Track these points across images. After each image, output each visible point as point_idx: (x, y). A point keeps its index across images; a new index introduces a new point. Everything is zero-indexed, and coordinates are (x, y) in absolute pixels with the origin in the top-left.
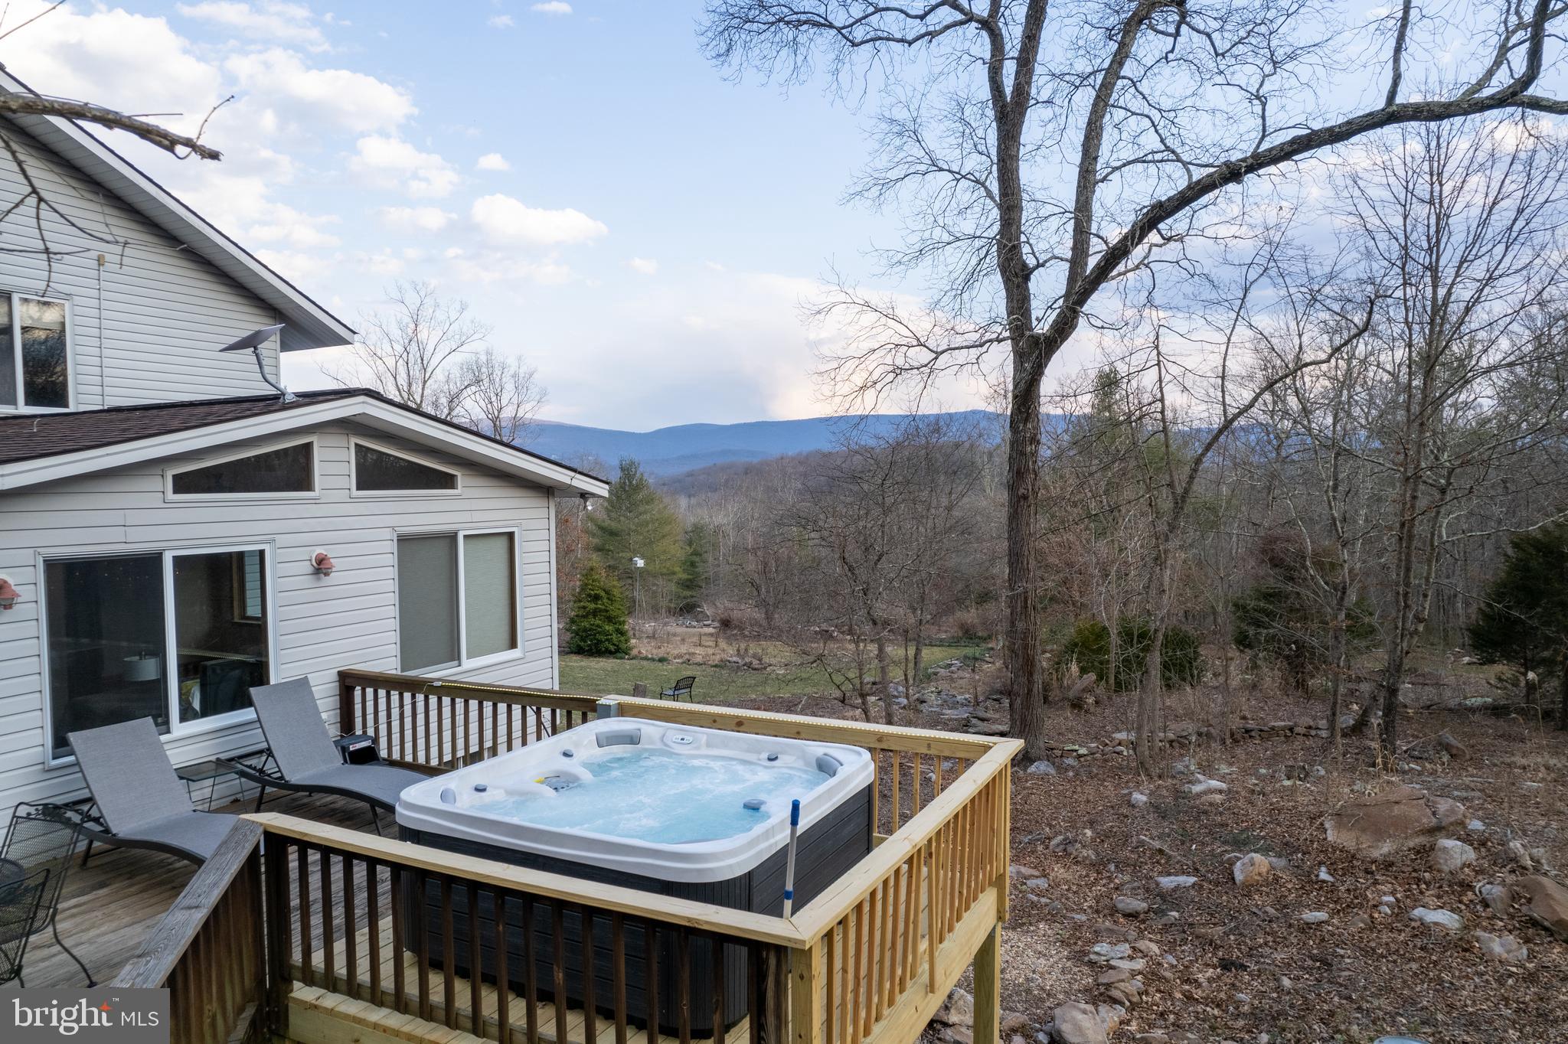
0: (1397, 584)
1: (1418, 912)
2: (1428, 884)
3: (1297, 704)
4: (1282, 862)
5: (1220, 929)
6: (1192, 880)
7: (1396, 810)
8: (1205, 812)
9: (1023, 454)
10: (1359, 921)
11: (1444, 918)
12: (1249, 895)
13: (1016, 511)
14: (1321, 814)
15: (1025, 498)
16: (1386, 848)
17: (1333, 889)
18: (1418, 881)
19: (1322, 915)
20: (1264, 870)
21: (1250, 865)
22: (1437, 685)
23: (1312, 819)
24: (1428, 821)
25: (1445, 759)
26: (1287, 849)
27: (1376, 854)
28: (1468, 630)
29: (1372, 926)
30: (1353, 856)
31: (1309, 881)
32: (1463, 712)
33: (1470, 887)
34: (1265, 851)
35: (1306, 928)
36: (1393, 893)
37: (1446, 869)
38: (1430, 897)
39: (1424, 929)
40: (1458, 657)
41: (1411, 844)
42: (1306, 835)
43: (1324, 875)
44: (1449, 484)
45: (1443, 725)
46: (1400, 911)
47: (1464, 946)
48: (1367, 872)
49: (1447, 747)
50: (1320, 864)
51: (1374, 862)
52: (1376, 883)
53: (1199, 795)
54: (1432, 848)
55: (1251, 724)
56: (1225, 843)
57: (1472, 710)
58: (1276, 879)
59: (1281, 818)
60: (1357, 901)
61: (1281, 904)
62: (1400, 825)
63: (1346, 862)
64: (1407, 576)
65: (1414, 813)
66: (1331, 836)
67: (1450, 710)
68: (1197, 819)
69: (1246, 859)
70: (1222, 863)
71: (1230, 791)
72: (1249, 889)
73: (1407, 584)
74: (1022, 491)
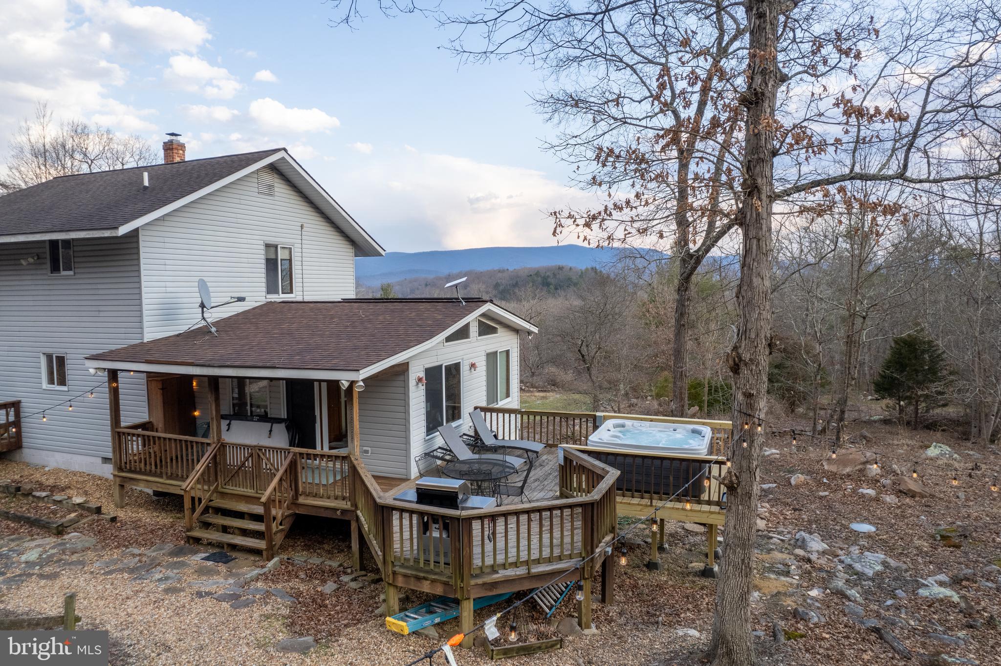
0: (845, 363)
1: (861, 490)
2: (864, 481)
3: (793, 420)
4: (809, 477)
5: (790, 500)
6: (775, 485)
7: (851, 457)
8: (774, 462)
9: (684, 305)
10: (840, 494)
11: (871, 492)
12: (798, 489)
13: (679, 331)
14: (821, 460)
15: (684, 325)
16: (848, 470)
17: (829, 485)
18: (860, 481)
19: (827, 493)
20: (803, 480)
21: (797, 479)
22: (859, 411)
23: (818, 462)
24: (863, 459)
25: (864, 443)
26: (809, 473)
27: (844, 472)
28: (874, 383)
29: (845, 495)
30: (836, 474)
31: (820, 484)
32: (870, 423)
33: (879, 481)
34: (802, 474)
35: (821, 498)
36: (851, 485)
37: (870, 476)
38: (864, 485)
39: (863, 496)
40: (865, 396)
41: (857, 468)
42: (816, 467)
43: (825, 480)
44: (867, 315)
45: (863, 428)
46: (854, 491)
47: (877, 499)
48: (841, 478)
49: (865, 437)
50: (823, 477)
51: (844, 475)
52: (844, 482)
53: (768, 456)
54: (865, 469)
55: (774, 430)
56: (784, 472)
57: (875, 422)
58: (808, 483)
59: (805, 462)
60: (838, 488)
61: (811, 490)
62: (853, 462)
63: (833, 476)
64: (850, 359)
65: (858, 457)
66: (826, 467)
67: (865, 422)
68: (771, 465)
69: (796, 476)
70: (785, 479)
71: (781, 454)
72: (797, 487)
73: (850, 363)
74: (682, 322)
